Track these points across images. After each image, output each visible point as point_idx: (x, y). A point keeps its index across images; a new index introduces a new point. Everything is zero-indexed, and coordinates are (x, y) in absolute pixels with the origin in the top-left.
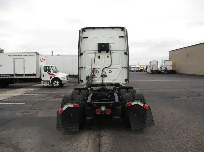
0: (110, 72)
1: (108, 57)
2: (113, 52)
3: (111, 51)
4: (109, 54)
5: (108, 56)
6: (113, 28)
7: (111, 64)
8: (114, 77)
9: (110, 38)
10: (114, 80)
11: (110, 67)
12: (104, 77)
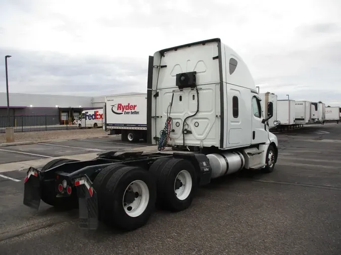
0: (197, 125)
1: (194, 99)
2: (201, 89)
3: (198, 87)
4: (194, 92)
5: (194, 96)
6: (204, 43)
7: (198, 111)
8: (201, 135)
9: (199, 63)
10: (202, 140)
11: (196, 117)
12: (186, 134)
